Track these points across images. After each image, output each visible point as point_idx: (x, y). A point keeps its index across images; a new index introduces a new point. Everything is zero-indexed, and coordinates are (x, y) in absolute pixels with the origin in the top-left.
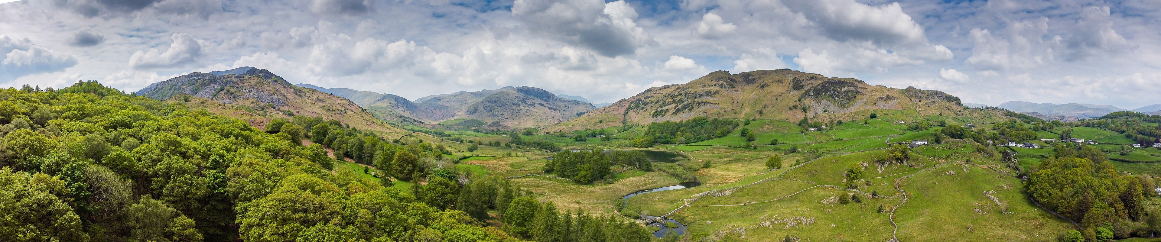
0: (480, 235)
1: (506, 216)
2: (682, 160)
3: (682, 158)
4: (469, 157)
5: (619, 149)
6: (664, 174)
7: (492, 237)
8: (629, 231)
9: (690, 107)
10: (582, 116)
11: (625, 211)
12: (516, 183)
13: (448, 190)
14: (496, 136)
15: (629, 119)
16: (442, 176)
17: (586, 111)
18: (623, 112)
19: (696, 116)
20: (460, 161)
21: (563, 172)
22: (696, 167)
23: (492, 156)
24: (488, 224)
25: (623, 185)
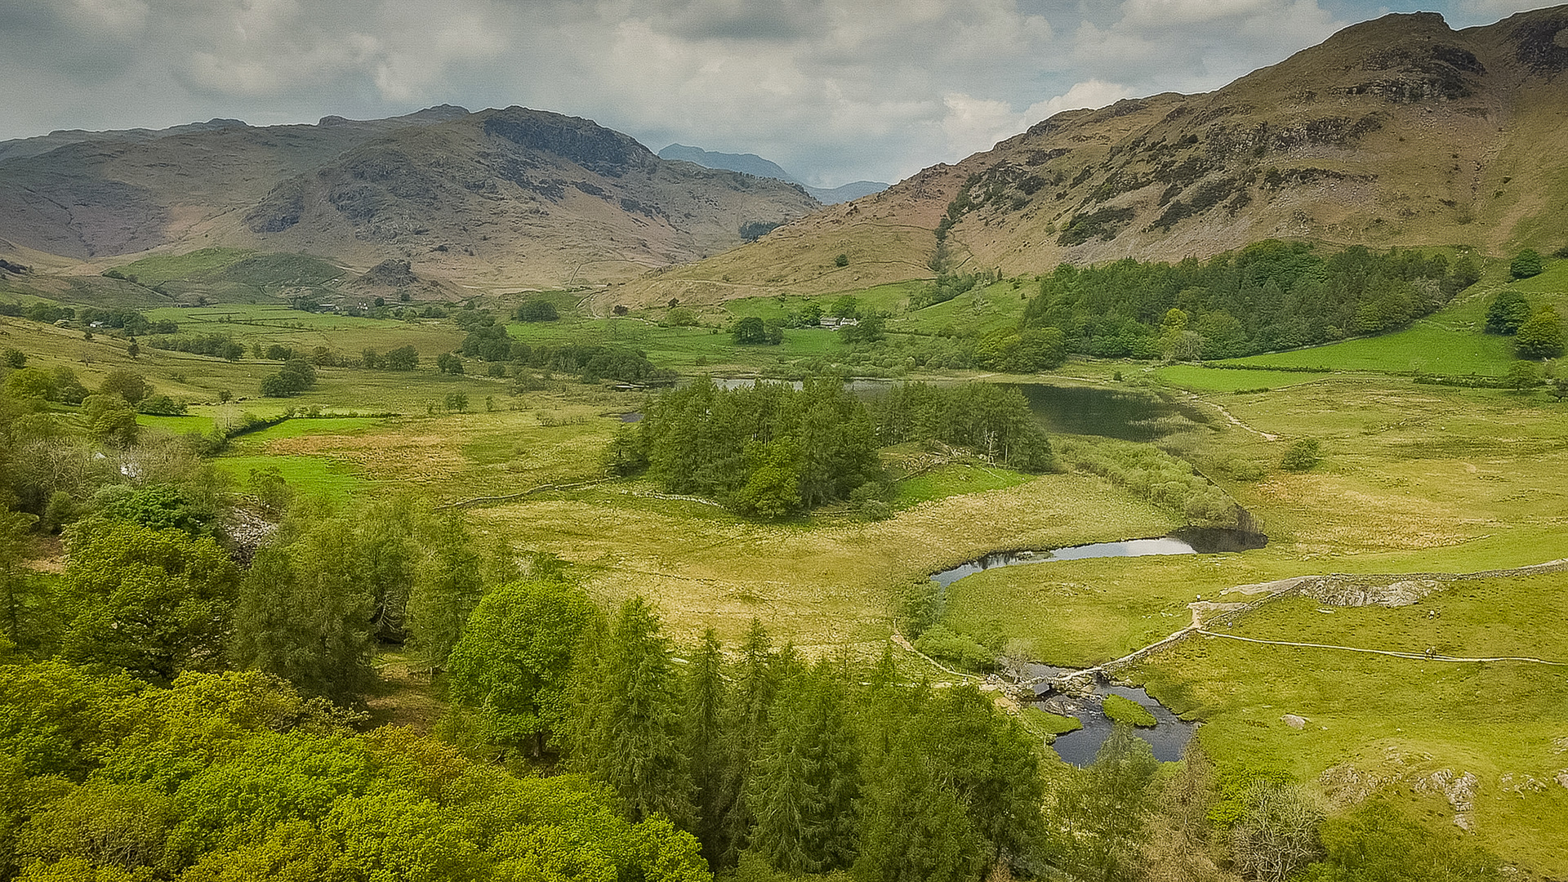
0: (347, 771)
1: (453, 673)
2: (1188, 428)
3: (1186, 422)
4: (273, 423)
5: (916, 378)
6: (1101, 486)
7: (397, 774)
8: (952, 723)
9: (1234, 196)
10: (763, 239)
11: (936, 636)
12: (494, 525)
13: (181, 581)
14: (395, 323)
15: (961, 250)
16: (143, 521)
17: (780, 217)
18: (935, 224)
19: (1260, 237)
20: (231, 442)
21: (687, 470)
22: (1249, 464)
23: (379, 411)
24: (381, 717)
25: (930, 526)
